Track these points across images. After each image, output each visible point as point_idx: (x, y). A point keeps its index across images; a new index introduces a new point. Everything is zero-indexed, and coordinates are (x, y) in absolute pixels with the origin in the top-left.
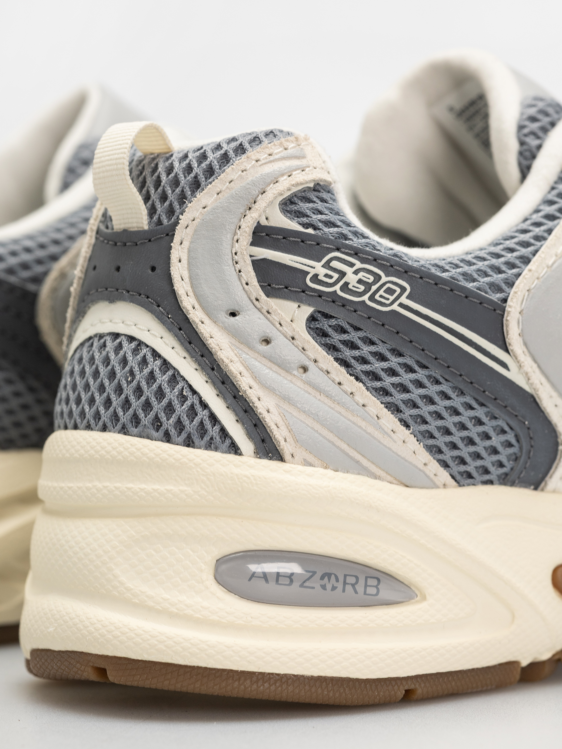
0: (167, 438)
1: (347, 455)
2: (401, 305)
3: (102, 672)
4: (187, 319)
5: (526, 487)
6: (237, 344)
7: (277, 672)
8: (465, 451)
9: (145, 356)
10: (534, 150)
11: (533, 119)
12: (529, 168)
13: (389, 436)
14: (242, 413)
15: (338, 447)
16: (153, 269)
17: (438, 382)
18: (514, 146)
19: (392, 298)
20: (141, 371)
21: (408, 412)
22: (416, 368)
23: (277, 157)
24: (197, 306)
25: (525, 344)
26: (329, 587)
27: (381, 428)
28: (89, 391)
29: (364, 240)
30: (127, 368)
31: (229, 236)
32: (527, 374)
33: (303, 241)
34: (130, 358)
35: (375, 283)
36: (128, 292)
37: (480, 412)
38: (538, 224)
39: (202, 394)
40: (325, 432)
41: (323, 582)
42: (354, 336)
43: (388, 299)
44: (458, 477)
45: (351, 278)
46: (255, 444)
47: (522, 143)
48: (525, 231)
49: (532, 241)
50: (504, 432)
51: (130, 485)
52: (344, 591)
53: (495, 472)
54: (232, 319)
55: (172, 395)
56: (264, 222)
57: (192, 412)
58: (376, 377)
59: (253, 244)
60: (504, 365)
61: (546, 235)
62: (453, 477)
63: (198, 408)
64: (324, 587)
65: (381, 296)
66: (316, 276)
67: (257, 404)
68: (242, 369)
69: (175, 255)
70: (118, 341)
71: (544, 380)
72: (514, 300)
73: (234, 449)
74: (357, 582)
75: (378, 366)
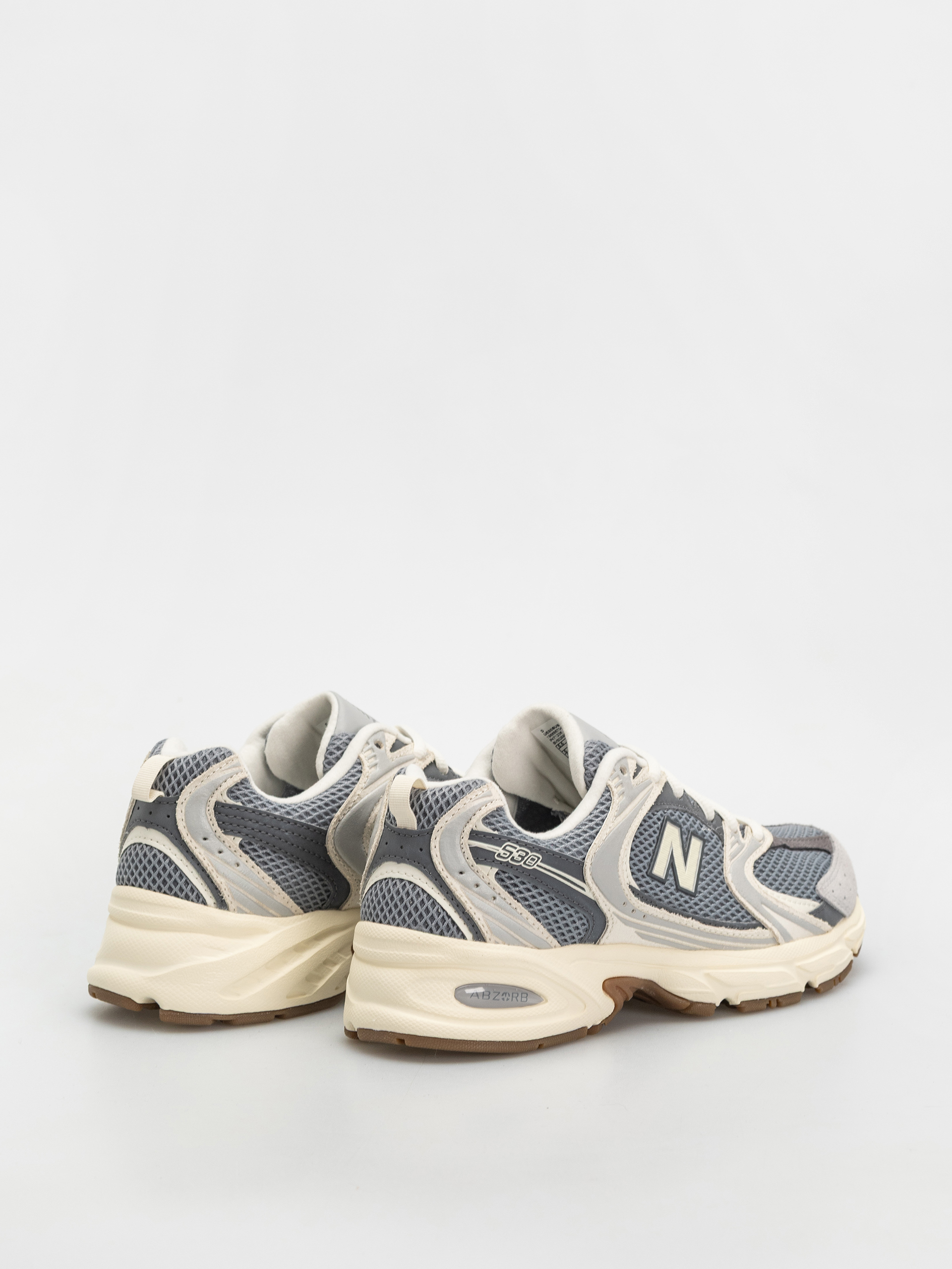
0: (431, 931)
1: (513, 937)
2: (537, 865)
3: (402, 1041)
4: (439, 875)
5: (590, 943)
6: (463, 887)
7: (485, 1040)
8: (565, 930)
9: (418, 892)
10: (593, 773)
11: (591, 756)
12: (591, 782)
13: (532, 927)
14: (467, 921)
15: (510, 934)
16: (421, 850)
17: (553, 899)
18: (582, 770)
19: (534, 863)
20: (417, 899)
21: (540, 915)
22: (544, 894)
23: (480, 796)
24: (444, 869)
25: (593, 879)
26: (506, 999)
27: (528, 924)
28: (388, 906)
29: (520, 835)
30: (410, 898)
31: (459, 836)
32: (593, 892)
33: (493, 838)
34: (411, 892)
35: (526, 856)
36: (408, 860)
37: (572, 911)
38: (597, 817)
39: (448, 912)
40: (504, 927)
41: (503, 997)
42: (516, 881)
43: (532, 863)
44: (561, 942)
45: (515, 855)
46: (473, 935)
47: (586, 769)
48: (591, 821)
49: (595, 826)
50: (581, 919)
51: (414, 954)
52: (512, 1000)
53: (577, 938)
54: (461, 875)
55: (433, 912)
56: (475, 829)
57: (443, 920)
58: (526, 899)
59: (469, 839)
60: (583, 889)
61: (601, 823)
62: (559, 942)
63: (446, 918)
64: (503, 999)
65: (529, 862)
66: (499, 854)
67: (474, 916)
68: (466, 899)
69: (432, 844)
70: (404, 883)
71: (601, 894)
72: (588, 859)
73: (463, 937)
74: (518, 996)
75: (527, 894)
